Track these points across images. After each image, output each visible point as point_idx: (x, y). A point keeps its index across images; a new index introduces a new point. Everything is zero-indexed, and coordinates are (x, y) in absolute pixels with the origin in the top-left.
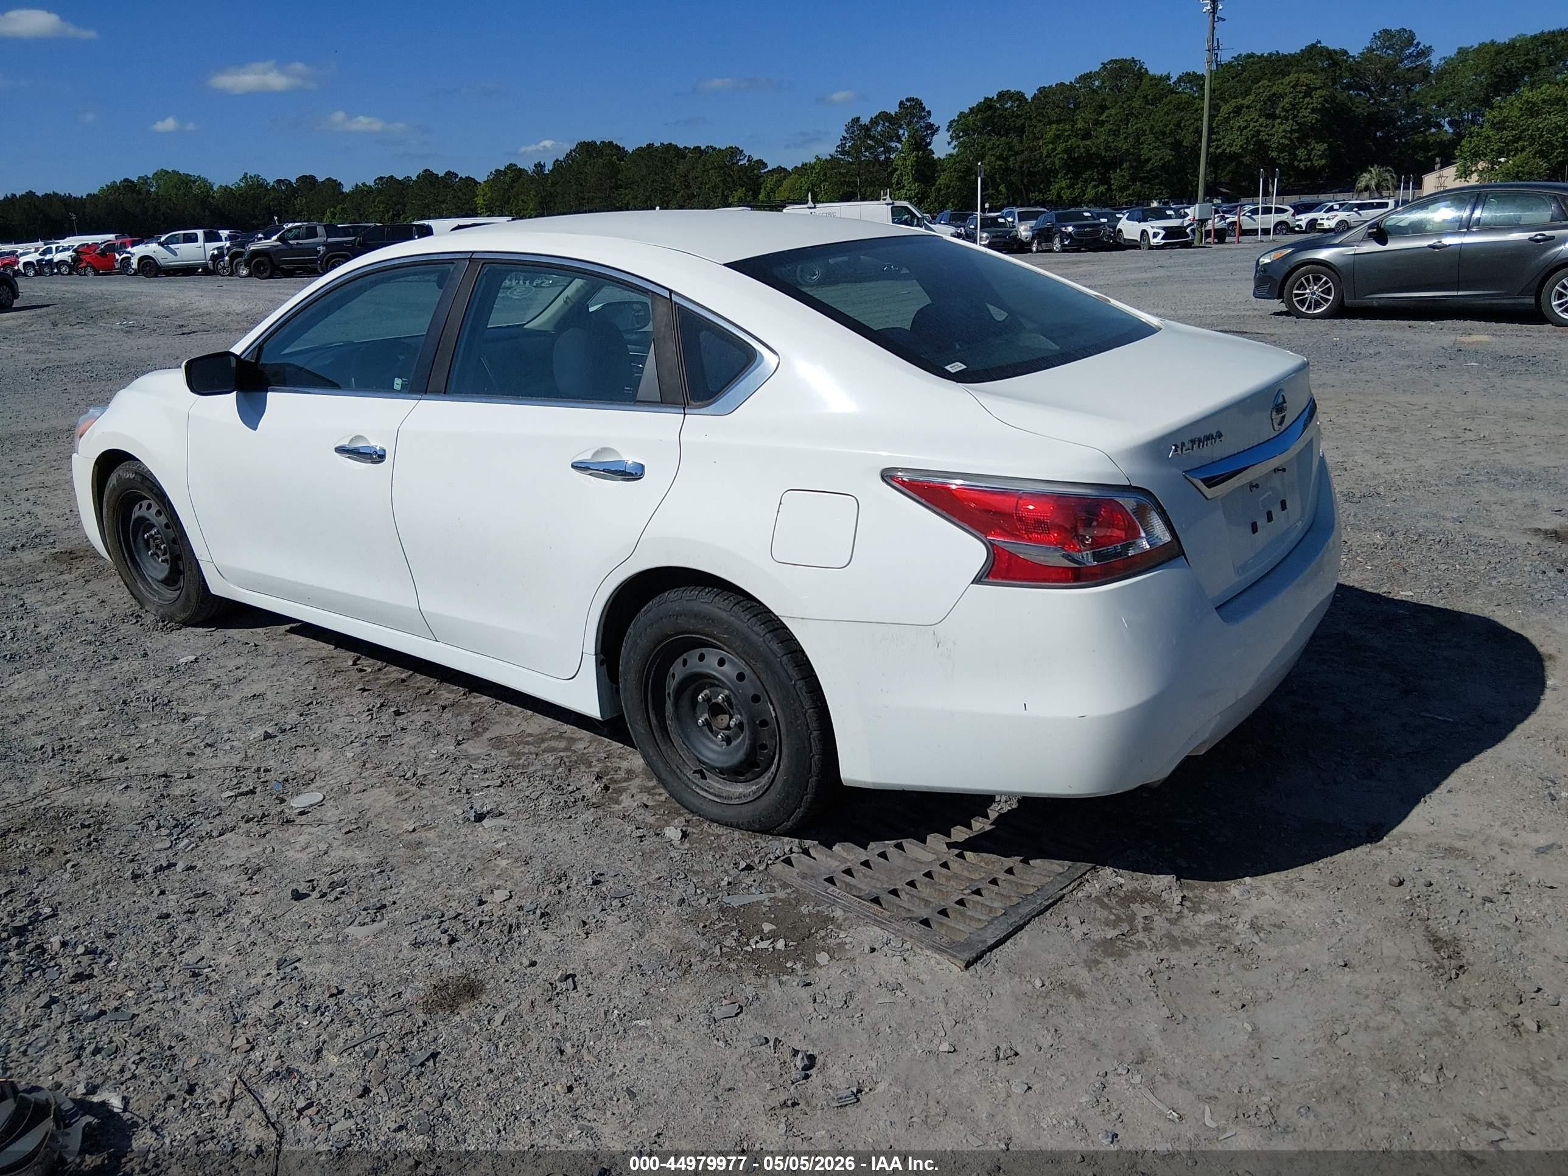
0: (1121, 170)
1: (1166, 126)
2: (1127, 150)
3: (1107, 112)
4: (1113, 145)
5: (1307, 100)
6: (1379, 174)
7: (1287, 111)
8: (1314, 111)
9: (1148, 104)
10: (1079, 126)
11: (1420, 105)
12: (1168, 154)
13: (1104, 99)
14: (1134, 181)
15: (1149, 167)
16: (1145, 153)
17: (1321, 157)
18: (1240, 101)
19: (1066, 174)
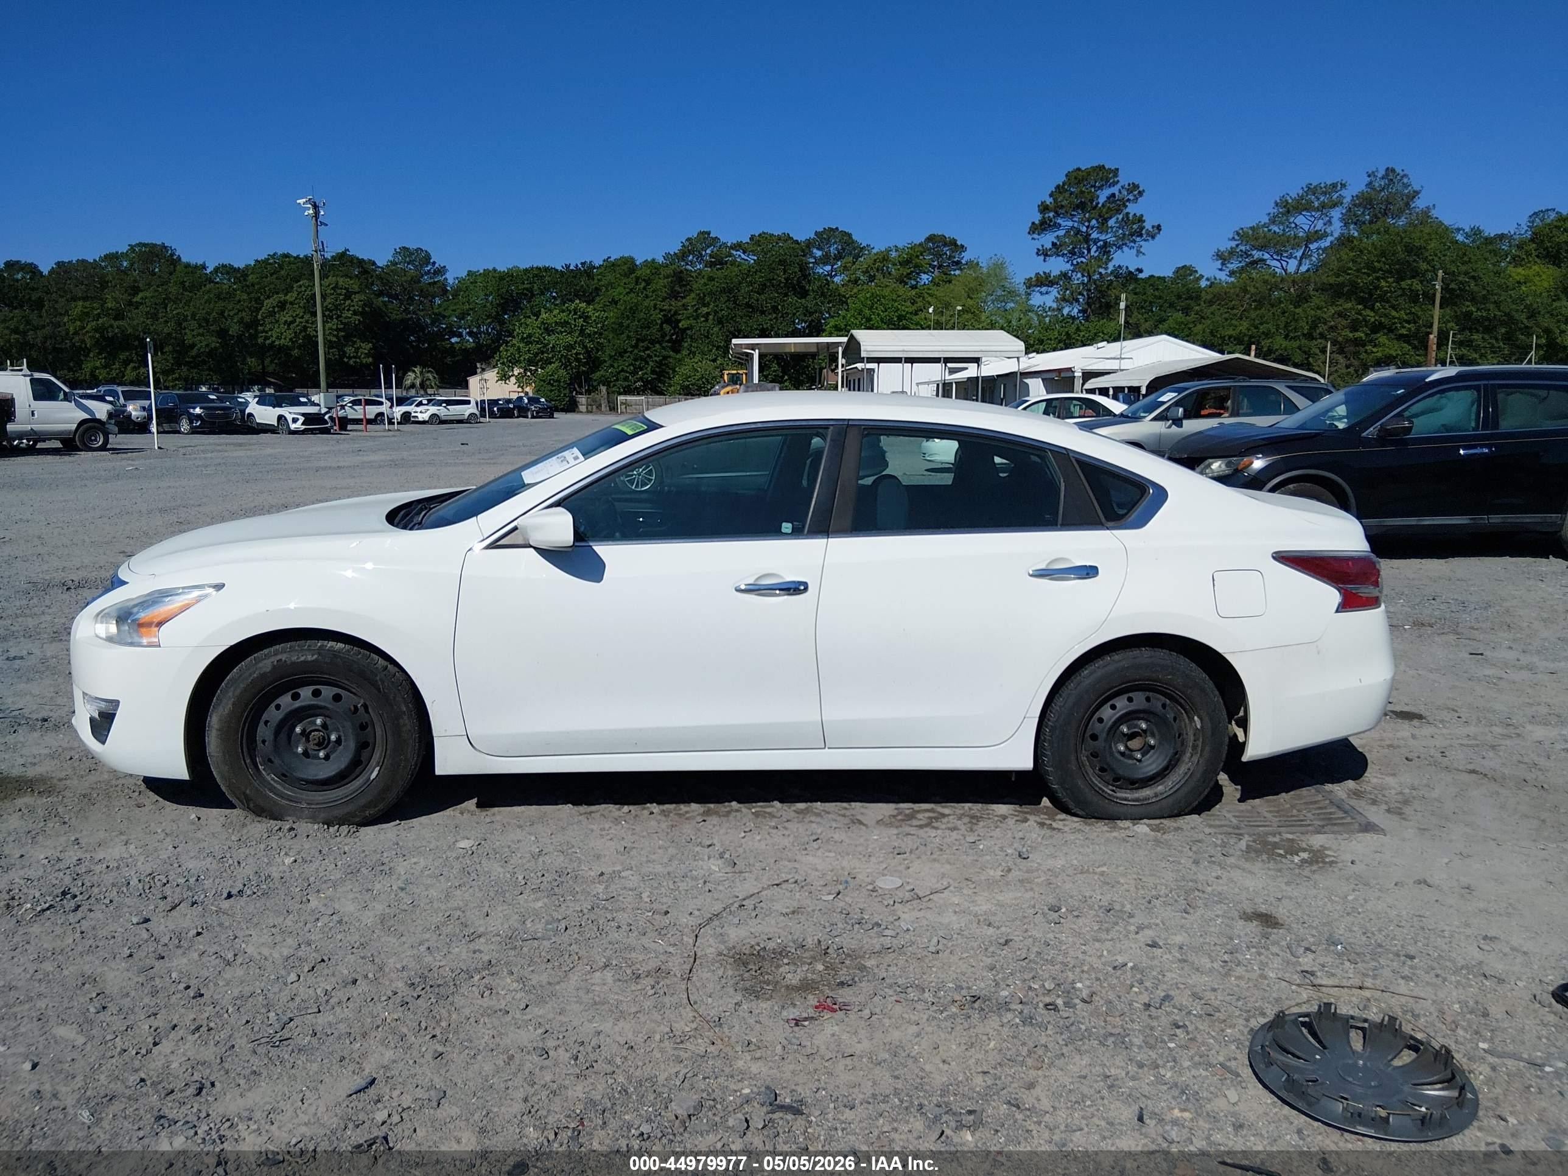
0: (162, 353)
1: (209, 314)
2: (169, 334)
3: (141, 295)
4: (152, 329)
5: (348, 302)
6: (421, 373)
7: (331, 311)
8: (355, 313)
9: (186, 290)
10: (109, 305)
11: (444, 317)
12: (214, 342)
13: (135, 281)
14: (179, 365)
15: (194, 352)
16: (189, 338)
17: (368, 355)
18: (282, 297)
19: (100, 353)
